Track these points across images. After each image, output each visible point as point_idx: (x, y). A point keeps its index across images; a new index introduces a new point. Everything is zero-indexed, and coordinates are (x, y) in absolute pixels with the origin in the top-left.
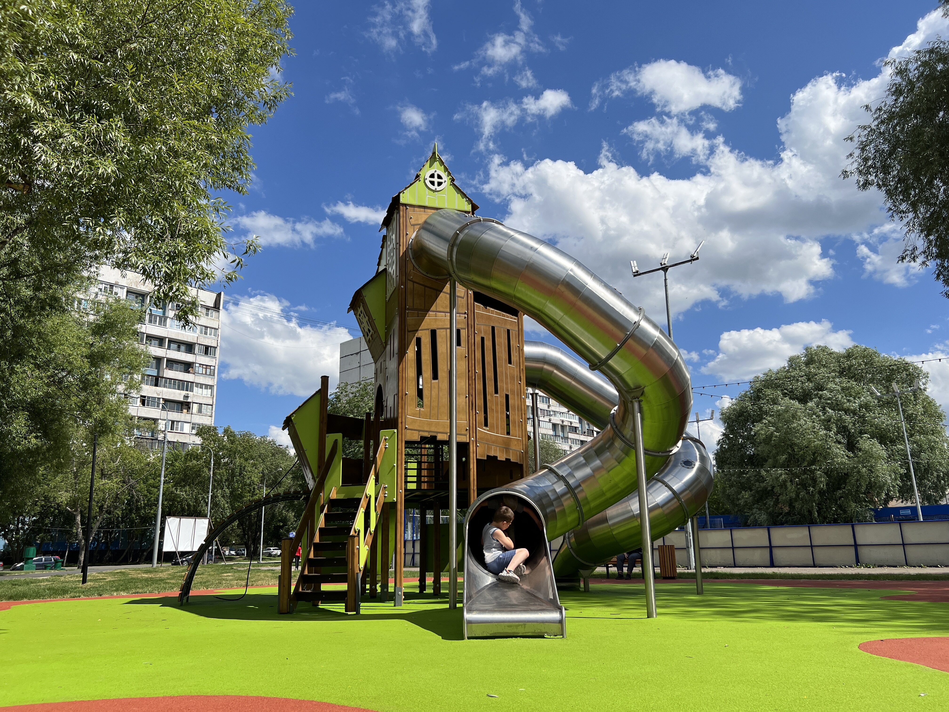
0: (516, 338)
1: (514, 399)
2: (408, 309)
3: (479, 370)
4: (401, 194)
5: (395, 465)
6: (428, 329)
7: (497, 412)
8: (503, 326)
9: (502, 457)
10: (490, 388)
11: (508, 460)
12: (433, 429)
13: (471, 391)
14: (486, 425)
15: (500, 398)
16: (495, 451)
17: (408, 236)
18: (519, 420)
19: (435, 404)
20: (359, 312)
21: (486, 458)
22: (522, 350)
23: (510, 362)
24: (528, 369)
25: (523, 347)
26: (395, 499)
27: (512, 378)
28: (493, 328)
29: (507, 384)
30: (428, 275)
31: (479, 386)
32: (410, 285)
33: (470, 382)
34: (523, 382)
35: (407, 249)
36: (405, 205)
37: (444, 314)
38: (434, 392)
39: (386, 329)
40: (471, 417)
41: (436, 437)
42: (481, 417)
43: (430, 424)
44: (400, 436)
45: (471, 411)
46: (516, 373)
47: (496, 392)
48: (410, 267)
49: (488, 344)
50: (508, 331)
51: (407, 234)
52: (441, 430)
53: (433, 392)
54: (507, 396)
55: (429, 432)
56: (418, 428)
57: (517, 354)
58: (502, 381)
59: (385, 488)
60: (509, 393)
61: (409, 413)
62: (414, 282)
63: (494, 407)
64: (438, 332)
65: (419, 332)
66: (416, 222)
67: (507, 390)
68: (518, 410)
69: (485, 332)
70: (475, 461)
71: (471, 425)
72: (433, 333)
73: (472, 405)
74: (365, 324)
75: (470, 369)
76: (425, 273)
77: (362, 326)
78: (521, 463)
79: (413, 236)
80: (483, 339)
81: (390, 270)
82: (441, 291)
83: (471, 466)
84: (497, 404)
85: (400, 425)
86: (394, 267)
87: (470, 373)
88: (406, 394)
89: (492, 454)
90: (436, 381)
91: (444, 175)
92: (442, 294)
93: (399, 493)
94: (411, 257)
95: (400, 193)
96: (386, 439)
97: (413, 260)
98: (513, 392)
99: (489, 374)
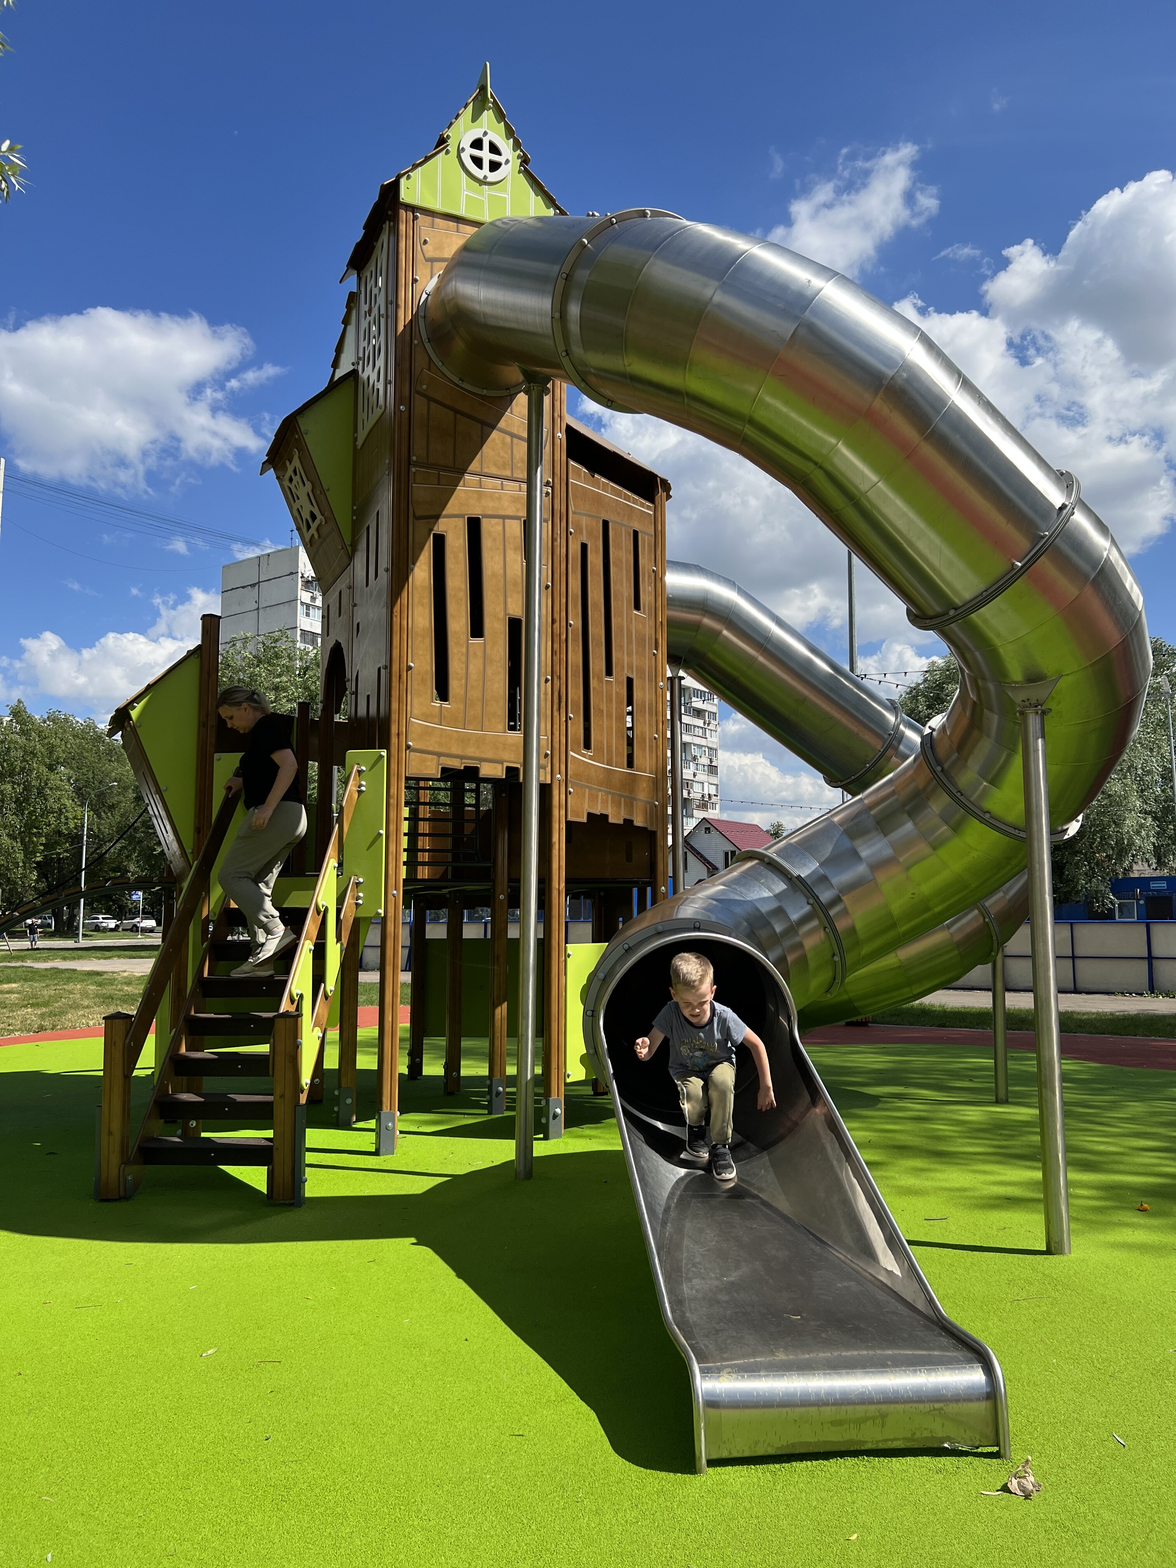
0: (650, 551)
1: (644, 689)
2: (416, 464)
3: (575, 621)
4: (403, 181)
5: (383, 832)
6: (462, 516)
7: (609, 716)
8: (625, 522)
9: (615, 818)
10: (597, 663)
11: (628, 822)
12: (471, 751)
13: (557, 668)
14: (587, 746)
15: (616, 686)
16: (604, 802)
17: (418, 287)
18: (651, 734)
19: (475, 694)
20: (290, 472)
21: (585, 820)
22: (662, 579)
23: (637, 607)
24: (672, 624)
25: (663, 574)
26: (381, 911)
27: (641, 641)
28: (606, 524)
29: (630, 654)
30: (465, 385)
31: (575, 657)
32: (420, 405)
33: (556, 646)
34: (662, 653)
35: (415, 316)
36: (413, 208)
37: (499, 482)
38: (475, 666)
39: (354, 513)
40: (556, 726)
41: (476, 770)
42: (577, 729)
43: (464, 740)
44: (394, 766)
45: (556, 713)
46: (648, 631)
47: (609, 673)
48: (420, 361)
49: (595, 560)
50: (636, 533)
51: (415, 281)
52: (489, 755)
53: (471, 667)
54: (630, 681)
55: (461, 757)
56: (437, 749)
57: (651, 589)
58: (622, 647)
59: (358, 884)
60: (634, 676)
61: (415, 711)
62: (430, 399)
63: (604, 707)
64: (485, 525)
65: (441, 521)
66: (437, 255)
67: (630, 667)
68: (650, 714)
69: (590, 533)
70: (563, 826)
71: (556, 745)
72: (474, 526)
73: (559, 701)
74: (304, 501)
75: (557, 616)
76: (456, 380)
77: (296, 506)
78: (654, 829)
79: (431, 285)
80: (584, 547)
81: (368, 373)
82: (493, 427)
83: (555, 839)
84: (609, 700)
85: (394, 740)
86: (380, 362)
87: (557, 625)
88: (409, 668)
89: (598, 811)
90: (479, 641)
91: (506, 146)
92: (495, 434)
93: (390, 897)
94: (424, 336)
95: (399, 177)
96: (360, 772)
97: (428, 346)
98: (640, 671)
99: (597, 630)
